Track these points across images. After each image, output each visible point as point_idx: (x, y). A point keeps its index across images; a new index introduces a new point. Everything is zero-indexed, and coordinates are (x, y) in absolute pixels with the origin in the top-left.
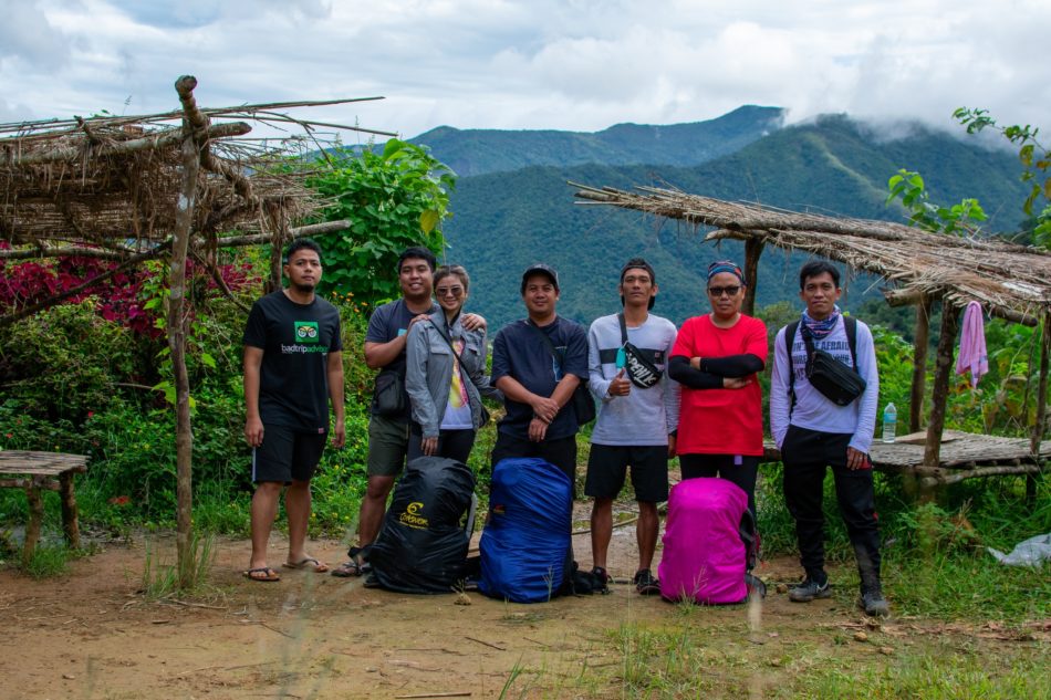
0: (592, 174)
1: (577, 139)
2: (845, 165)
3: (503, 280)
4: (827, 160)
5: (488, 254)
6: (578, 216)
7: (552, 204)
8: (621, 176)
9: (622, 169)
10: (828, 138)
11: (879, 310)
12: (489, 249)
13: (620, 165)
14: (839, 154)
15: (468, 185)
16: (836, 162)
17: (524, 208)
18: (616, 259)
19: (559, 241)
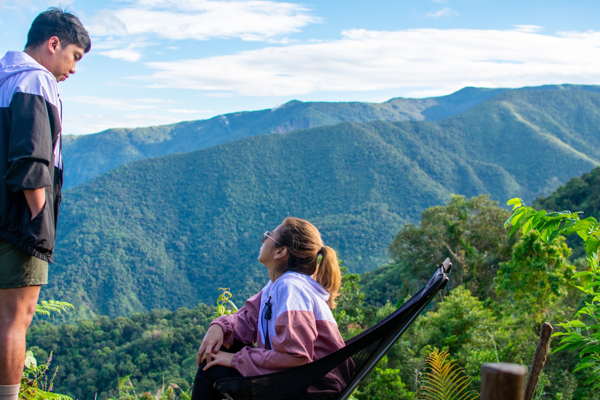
0: (378, 126)
1: (371, 107)
2: (525, 119)
3: (328, 187)
4: (514, 117)
5: (319, 173)
6: (371, 150)
7: (356, 144)
8: (396, 127)
9: (397, 124)
10: (514, 104)
11: (546, 203)
12: (320, 170)
13: (395, 121)
14: (521, 113)
15: (308, 134)
16: (519, 118)
17: (340, 146)
18: (393, 175)
19: (360, 165)
